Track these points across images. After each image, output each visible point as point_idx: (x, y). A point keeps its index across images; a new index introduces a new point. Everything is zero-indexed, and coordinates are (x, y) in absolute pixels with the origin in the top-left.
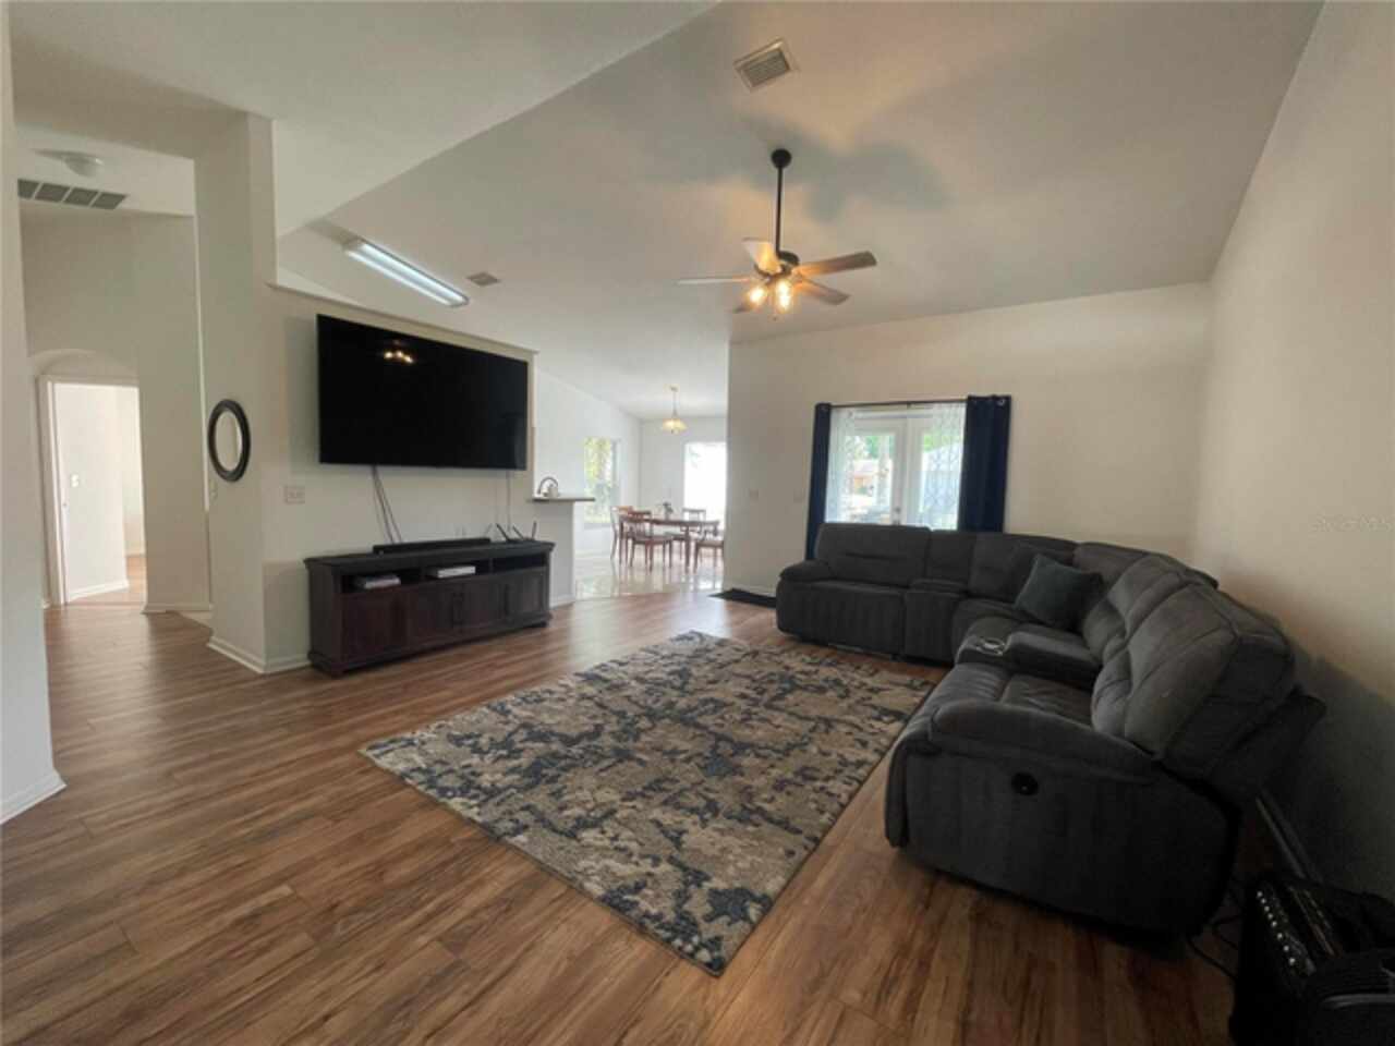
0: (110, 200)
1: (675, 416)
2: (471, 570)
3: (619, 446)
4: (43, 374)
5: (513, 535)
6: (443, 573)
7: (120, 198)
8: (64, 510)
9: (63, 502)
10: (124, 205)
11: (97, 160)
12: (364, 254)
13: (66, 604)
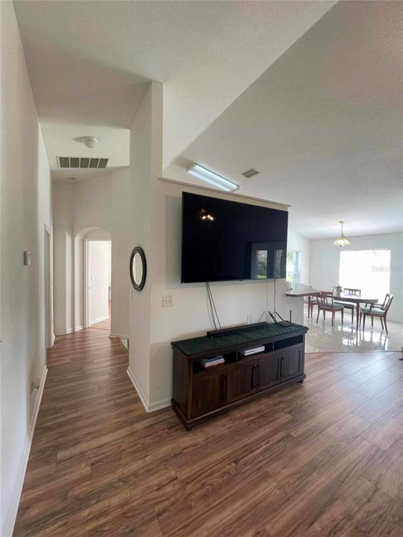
0: (104, 162)
1: (343, 237)
2: (262, 349)
3: (300, 254)
4: (85, 237)
5: (279, 320)
6: (248, 353)
7: (106, 160)
8: (89, 290)
9: (89, 287)
10: (109, 165)
11: (95, 139)
12: (197, 171)
13: (88, 327)
